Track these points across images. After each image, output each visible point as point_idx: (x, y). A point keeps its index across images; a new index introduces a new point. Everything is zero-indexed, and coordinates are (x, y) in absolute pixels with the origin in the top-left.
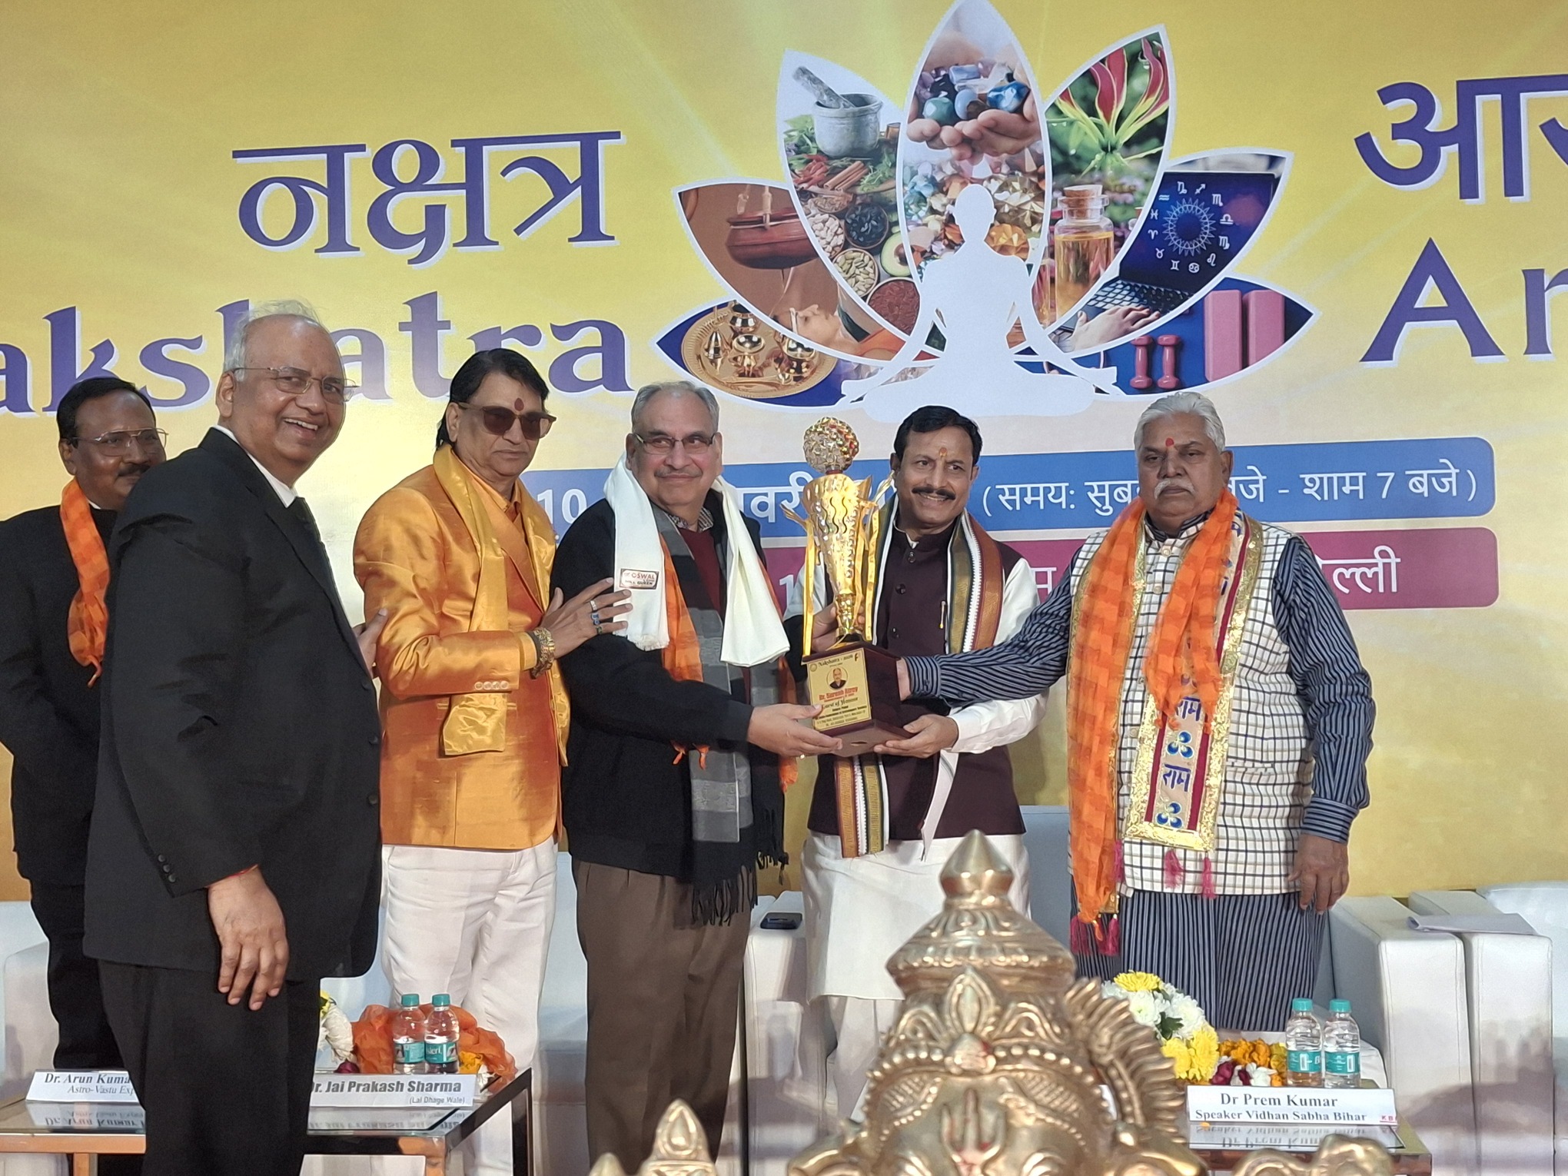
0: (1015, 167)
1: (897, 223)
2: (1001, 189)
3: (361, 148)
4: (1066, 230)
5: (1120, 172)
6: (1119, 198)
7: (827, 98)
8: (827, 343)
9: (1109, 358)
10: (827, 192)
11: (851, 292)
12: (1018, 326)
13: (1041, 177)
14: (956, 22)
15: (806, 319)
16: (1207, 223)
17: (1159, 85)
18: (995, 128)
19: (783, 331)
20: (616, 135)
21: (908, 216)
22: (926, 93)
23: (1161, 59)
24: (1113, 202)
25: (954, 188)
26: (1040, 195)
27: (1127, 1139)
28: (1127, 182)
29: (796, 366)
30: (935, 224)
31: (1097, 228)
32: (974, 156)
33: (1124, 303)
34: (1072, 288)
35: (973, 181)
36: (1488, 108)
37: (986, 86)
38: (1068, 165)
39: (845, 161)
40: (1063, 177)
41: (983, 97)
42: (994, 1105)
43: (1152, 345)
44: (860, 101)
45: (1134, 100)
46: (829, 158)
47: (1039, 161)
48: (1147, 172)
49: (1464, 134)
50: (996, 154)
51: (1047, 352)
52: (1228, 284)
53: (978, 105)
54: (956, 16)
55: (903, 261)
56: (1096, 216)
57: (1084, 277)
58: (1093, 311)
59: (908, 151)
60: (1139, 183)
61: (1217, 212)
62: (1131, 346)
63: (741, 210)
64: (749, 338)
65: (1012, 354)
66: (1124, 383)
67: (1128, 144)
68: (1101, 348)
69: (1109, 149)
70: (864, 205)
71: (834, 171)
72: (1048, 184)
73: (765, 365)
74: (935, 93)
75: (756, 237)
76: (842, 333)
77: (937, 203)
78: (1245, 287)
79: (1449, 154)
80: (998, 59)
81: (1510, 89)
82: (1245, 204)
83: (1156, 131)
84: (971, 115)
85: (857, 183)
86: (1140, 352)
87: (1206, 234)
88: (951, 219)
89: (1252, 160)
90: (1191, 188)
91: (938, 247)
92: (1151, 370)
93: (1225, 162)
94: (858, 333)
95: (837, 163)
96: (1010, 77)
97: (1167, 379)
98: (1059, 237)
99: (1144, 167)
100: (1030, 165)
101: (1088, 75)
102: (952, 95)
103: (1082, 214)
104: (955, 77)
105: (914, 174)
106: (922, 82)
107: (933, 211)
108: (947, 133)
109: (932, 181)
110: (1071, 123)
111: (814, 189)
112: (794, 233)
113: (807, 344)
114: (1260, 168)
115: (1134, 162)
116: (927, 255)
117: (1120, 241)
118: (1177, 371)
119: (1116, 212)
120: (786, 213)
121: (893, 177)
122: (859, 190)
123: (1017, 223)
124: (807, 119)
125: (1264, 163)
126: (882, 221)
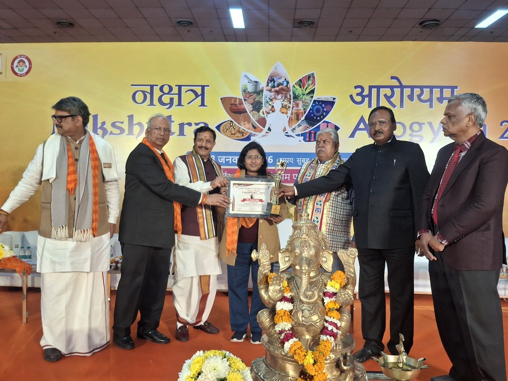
0: (286, 97)
1: (262, 107)
3: (157, 85)
4: (295, 110)
5: (305, 99)
6: (305, 104)
7: (250, 81)
8: (248, 129)
9: (302, 135)
10: (249, 100)
11: (253, 119)
12: (285, 128)
13: (291, 99)
14: (276, 68)
15: (245, 124)
16: (322, 110)
17: (313, 83)
18: (282, 89)
19: (240, 126)
20: (208, 86)
21: (265, 105)
22: (269, 81)
23: (314, 78)
24: (304, 105)
26: (290, 103)
27: (324, 248)
28: (307, 101)
29: (242, 133)
30: (270, 107)
31: (301, 110)
32: (278, 94)
33: (305, 124)
34: (296, 121)
35: (278, 99)
36: (374, 91)
37: (281, 81)
38: (296, 97)
39: (253, 94)
40: (295, 100)
41: (280, 83)
42: (308, 242)
43: (310, 133)
44: (256, 82)
45: (309, 85)
46: (250, 93)
47: (290, 96)
48: (311, 100)
49: (370, 96)
50: (282, 94)
51: (290, 133)
52: (325, 122)
53: (279, 85)
54: (276, 67)
56: (301, 107)
57: (298, 119)
58: (299, 126)
59: (265, 93)
60: (309, 102)
61: (323, 108)
62: (306, 133)
63: (233, 102)
64: (233, 127)
65: (284, 133)
66: (304, 140)
67: (307, 94)
68: (301, 133)
69: (303, 95)
70: (257, 103)
71: (251, 96)
72: (292, 101)
73: (236, 133)
74: (271, 82)
75: (236, 108)
76: (252, 127)
77: (271, 103)
78: (328, 123)
79: (367, 99)
80: (283, 76)
81: (378, 88)
82: (329, 106)
83: (312, 92)
84: (277, 87)
85: (255, 98)
86: (308, 134)
87: (321, 112)
88: (273, 106)
89: (330, 98)
90: (319, 103)
91: (270, 112)
92: (310, 137)
93: (325, 98)
94: (254, 127)
96: (285, 79)
97: (313, 139)
98: (293, 111)
99: (310, 98)
100: (289, 97)
101: (300, 80)
102: (274, 82)
103: (298, 107)
104: (275, 79)
105: (266, 97)
106: (269, 79)
107: (270, 105)
108: (273, 89)
109: (270, 99)
110: (297, 89)
111: (247, 99)
112: (243, 107)
113: (245, 129)
114: (332, 100)
115: (308, 97)
116: (268, 113)
117: (305, 112)
119: (304, 107)
120: (241, 103)
121: (262, 98)
122: (256, 100)
123: (285, 108)
124: (246, 85)
125: (332, 99)
126: (260, 106)
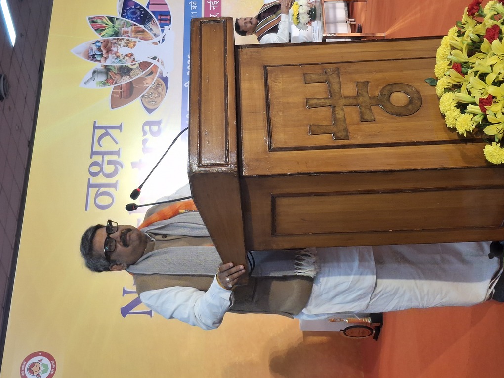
0: (115, 43)
1: (125, 66)
2: (120, 46)
3: (89, 179)
4: (131, 34)
5: (119, 25)
7: (93, 78)
8: (153, 79)
9: (162, 27)
10: (116, 79)
11: (141, 74)
12: (153, 43)
13: (118, 39)
14: (78, 54)
16: (134, 10)
17: (100, 18)
18: (105, 47)
19: (149, 88)
20: (95, 122)
21: (124, 63)
22: (95, 59)
23: (94, 17)
24: (126, 26)
25: (118, 54)
26: (123, 39)
28: (122, 23)
29: (157, 86)
30: (127, 58)
31: (132, 29)
32: (111, 51)
33: (150, 25)
34: (145, 33)
35: (117, 51)
37: (95, 48)
38: (116, 34)
39: (109, 75)
40: (119, 35)
41: (97, 49)
43: (160, 20)
44: (94, 72)
45: (103, 22)
46: (108, 78)
47: (115, 39)
48: (120, 20)
50: (111, 47)
51: (160, 38)
52: (148, 7)
53: (99, 49)
55: (135, 64)
56: (129, 29)
57: (143, 31)
58: (151, 30)
59: (108, 63)
60: (122, 21)
61: (131, 8)
62: (160, 24)
63: (118, 96)
64: (150, 95)
65: (160, 45)
66: (168, 25)
67: (113, 23)
68: (160, 29)
70: (120, 71)
71: (111, 77)
72: (120, 37)
73: (157, 92)
74: (94, 58)
76: (151, 76)
78: (149, 4)
80: (89, 46)
82: (130, 4)
83: (111, 19)
86: (161, 22)
87: (136, 11)
88: (126, 55)
89: (120, 3)
90: (125, 13)
91: (132, 58)
92: (166, 20)
93: (120, 7)
94: (151, 73)
95: (109, 77)
96: (94, 44)
98: (133, 36)
99: (118, 21)
100: (116, 40)
101: (95, 30)
102: (96, 55)
103: (128, 32)
104: (92, 54)
105: (114, 62)
106: (92, 60)
107: (123, 59)
108: (105, 56)
109: (116, 59)
110: (106, 33)
111: (115, 81)
112: (125, 86)
113: (153, 83)
114: (122, 1)
115: (117, 23)
116: (134, 60)
117: (135, 25)
118: (167, 16)
119: (128, 25)
120: (120, 87)
121: (114, 66)
122: (116, 73)
123: (129, 43)
124: (97, 83)
126: (124, 68)
